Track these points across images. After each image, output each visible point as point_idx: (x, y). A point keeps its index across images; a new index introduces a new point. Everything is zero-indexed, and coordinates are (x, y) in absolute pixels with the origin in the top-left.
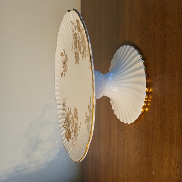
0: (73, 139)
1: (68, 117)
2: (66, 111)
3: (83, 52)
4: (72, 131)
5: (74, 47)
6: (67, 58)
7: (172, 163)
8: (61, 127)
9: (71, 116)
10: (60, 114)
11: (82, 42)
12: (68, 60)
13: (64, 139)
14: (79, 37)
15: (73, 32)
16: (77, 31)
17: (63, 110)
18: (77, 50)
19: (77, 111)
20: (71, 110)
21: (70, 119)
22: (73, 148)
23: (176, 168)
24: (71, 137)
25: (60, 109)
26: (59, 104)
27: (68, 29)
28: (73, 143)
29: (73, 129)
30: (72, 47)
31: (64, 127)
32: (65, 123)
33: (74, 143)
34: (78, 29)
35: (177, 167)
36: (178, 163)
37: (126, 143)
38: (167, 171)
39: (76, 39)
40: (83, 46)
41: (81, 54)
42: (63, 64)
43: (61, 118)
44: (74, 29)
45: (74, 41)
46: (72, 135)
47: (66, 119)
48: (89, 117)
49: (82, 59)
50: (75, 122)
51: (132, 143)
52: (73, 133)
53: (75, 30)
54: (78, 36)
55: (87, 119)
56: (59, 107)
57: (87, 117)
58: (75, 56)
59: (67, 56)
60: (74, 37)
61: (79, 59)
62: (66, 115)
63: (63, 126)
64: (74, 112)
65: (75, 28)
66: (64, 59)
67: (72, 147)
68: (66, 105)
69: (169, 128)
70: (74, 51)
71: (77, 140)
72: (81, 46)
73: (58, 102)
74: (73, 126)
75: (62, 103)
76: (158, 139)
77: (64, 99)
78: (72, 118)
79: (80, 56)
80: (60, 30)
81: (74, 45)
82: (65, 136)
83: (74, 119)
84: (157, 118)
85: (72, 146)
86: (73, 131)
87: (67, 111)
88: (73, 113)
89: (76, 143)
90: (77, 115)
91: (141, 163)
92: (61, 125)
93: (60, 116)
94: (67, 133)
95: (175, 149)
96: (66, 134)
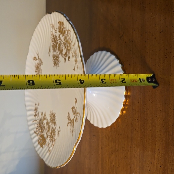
0: (48, 145)
1: (41, 122)
2: (38, 116)
3: (66, 54)
4: (47, 137)
5: (52, 51)
6: (41, 62)
7: (154, 163)
8: (33, 134)
9: (45, 122)
10: (30, 120)
11: (65, 44)
12: (42, 64)
13: (37, 146)
14: (61, 40)
15: (53, 35)
16: (58, 34)
17: (35, 116)
18: (57, 53)
19: (55, 115)
20: (45, 115)
21: (44, 124)
22: (50, 154)
23: (159, 167)
24: (46, 143)
25: (31, 115)
26: (30, 110)
27: (46, 32)
28: (49, 149)
29: (49, 134)
30: (50, 51)
31: (37, 134)
32: (38, 129)
33: (51, 148)
34: (60, 32)
35: (161, 166)
36: (161, 162)
37: (100, 148)
38: (149, 171)
39: (56, 42)
40: (65, 48)
41: (62, 56)
42: (36, 68)
43: (31, 125)
44: (54, 31)
45: (52, 44)
46: (48, 140)
47: (38, 125)
48: (73, 119)
49: (63, 61)
50: (51, 127)
51: (107, 147)
52: (49, 139)
53: (56, 32)
54: (58, 39)
55: (70, 121)
56: (29, 113)
57: (70, 120)
58: (54, 59)
59: (41, 60)
60: (53, 40)
61: (59, 61)
62: (38, 121)
63: (35, 132)
64: (50, 116)
65: (56, 30)
66: (37, 63)
67: (48, 154)
68: (38, 110)
69: (151, 128)
70: (51, 54)
71: (55, 146)
72: (64, 48)
73: (28, 108)
74: (49, 131)
75: (34, 108)
76: (138, 141)
77: (36, 104)
78: (48, 123)
79: (61, 59)
80: (34, 33)
81: (53, 48)
82: (37, 143)
83: (50, 124)
84: (137, 119)
85: (48, 152)
86: (49, 137)
87: (40, 116)
88: (49, 118)
89: (53, 148)
90: (54, 120)
91: (118, 167)
92: (33, 132)
93: (31, 123)
94: (40, 139)
95: (157, 149)
96: (40, 141)
